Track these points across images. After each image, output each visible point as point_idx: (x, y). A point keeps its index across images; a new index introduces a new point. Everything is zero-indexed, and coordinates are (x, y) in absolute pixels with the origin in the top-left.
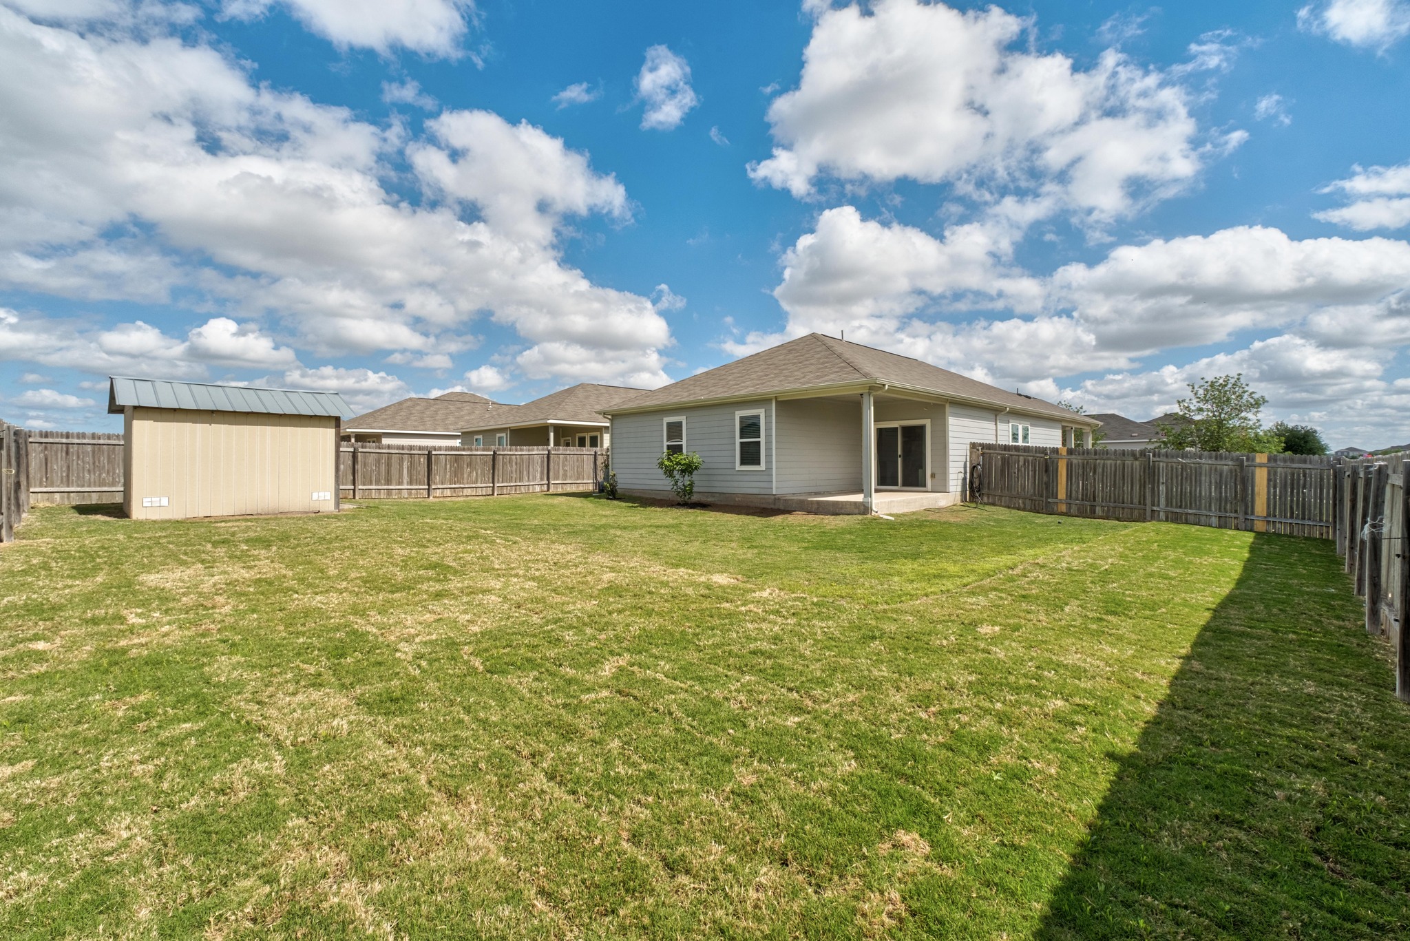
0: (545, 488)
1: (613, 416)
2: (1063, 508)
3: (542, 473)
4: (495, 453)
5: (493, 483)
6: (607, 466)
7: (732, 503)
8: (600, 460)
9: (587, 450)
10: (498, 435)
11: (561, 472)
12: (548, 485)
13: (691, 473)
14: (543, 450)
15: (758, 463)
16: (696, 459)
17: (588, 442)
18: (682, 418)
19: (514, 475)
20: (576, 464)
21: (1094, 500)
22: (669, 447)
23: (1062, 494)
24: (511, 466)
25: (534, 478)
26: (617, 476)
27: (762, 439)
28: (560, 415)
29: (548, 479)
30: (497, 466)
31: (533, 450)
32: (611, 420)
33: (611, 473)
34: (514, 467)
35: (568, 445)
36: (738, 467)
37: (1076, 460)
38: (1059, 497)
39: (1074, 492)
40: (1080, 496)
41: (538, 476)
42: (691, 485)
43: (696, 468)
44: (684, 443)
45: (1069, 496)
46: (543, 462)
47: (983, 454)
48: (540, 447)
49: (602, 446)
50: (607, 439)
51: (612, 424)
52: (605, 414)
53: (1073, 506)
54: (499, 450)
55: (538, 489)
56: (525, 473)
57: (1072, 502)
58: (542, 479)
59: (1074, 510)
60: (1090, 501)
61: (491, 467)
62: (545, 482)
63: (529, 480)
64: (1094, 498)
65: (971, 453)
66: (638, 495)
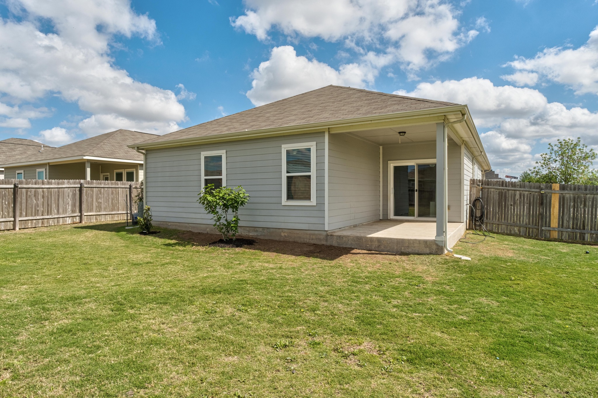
0: (77, 220)
1: (147, 150)
2: (555, 235)
3: (74, 205)
4: (16, 186)
5: (14, 217)
6: (141, 199)
7: (277, 239)
8: (135, 193)
9: (125, 184)
10: (38, 170)
11: (95, 204)
12: (81, 217)
13: (235, 208)
14: (75, 183)
15: (309, 198)
16: (243, 193)
17: (124, 177)
18: (222, 152)
19: (41, 209)
20: (111, 196)
21: (584, 229)
22: (207, 181)
23: (554, 223)
24: (37, 199)
25: (65, 211)
26: (152, 209)
27: (313, 173)
28: (96, 153)
29: (81, 211)
30: (19, 199)
31: (63, 183)
32: (146, 155)
33: (145, 207)
34: (41, 200)
35: (107, 179)
36: (284, 201)
37: (569, 194)
38: (552, 226)
39: (565, 222)
40: (571, 226)
41: (69, 208)
42: (236, 221)
43: (242, 203)
44: (224, 177)
45: (561, 224)
46: (74, 195)
47: (482, 189)
48: (71, 181)
49: (137, 180)
50: (141, 174)
51: (146, 159)
52: (138, 149)
53: (565, 233)
54: (21, 183)
55: (69, 221)
56: (54, 206)
57: (564, 230)
58: (73, 211)
59: (565, 236)
60: (580, 229)
61: (11, 201)
62: (78, 214)
63: (58, 212)
64: (584, 226)
65: (471, 188)
66: (174, 227)
